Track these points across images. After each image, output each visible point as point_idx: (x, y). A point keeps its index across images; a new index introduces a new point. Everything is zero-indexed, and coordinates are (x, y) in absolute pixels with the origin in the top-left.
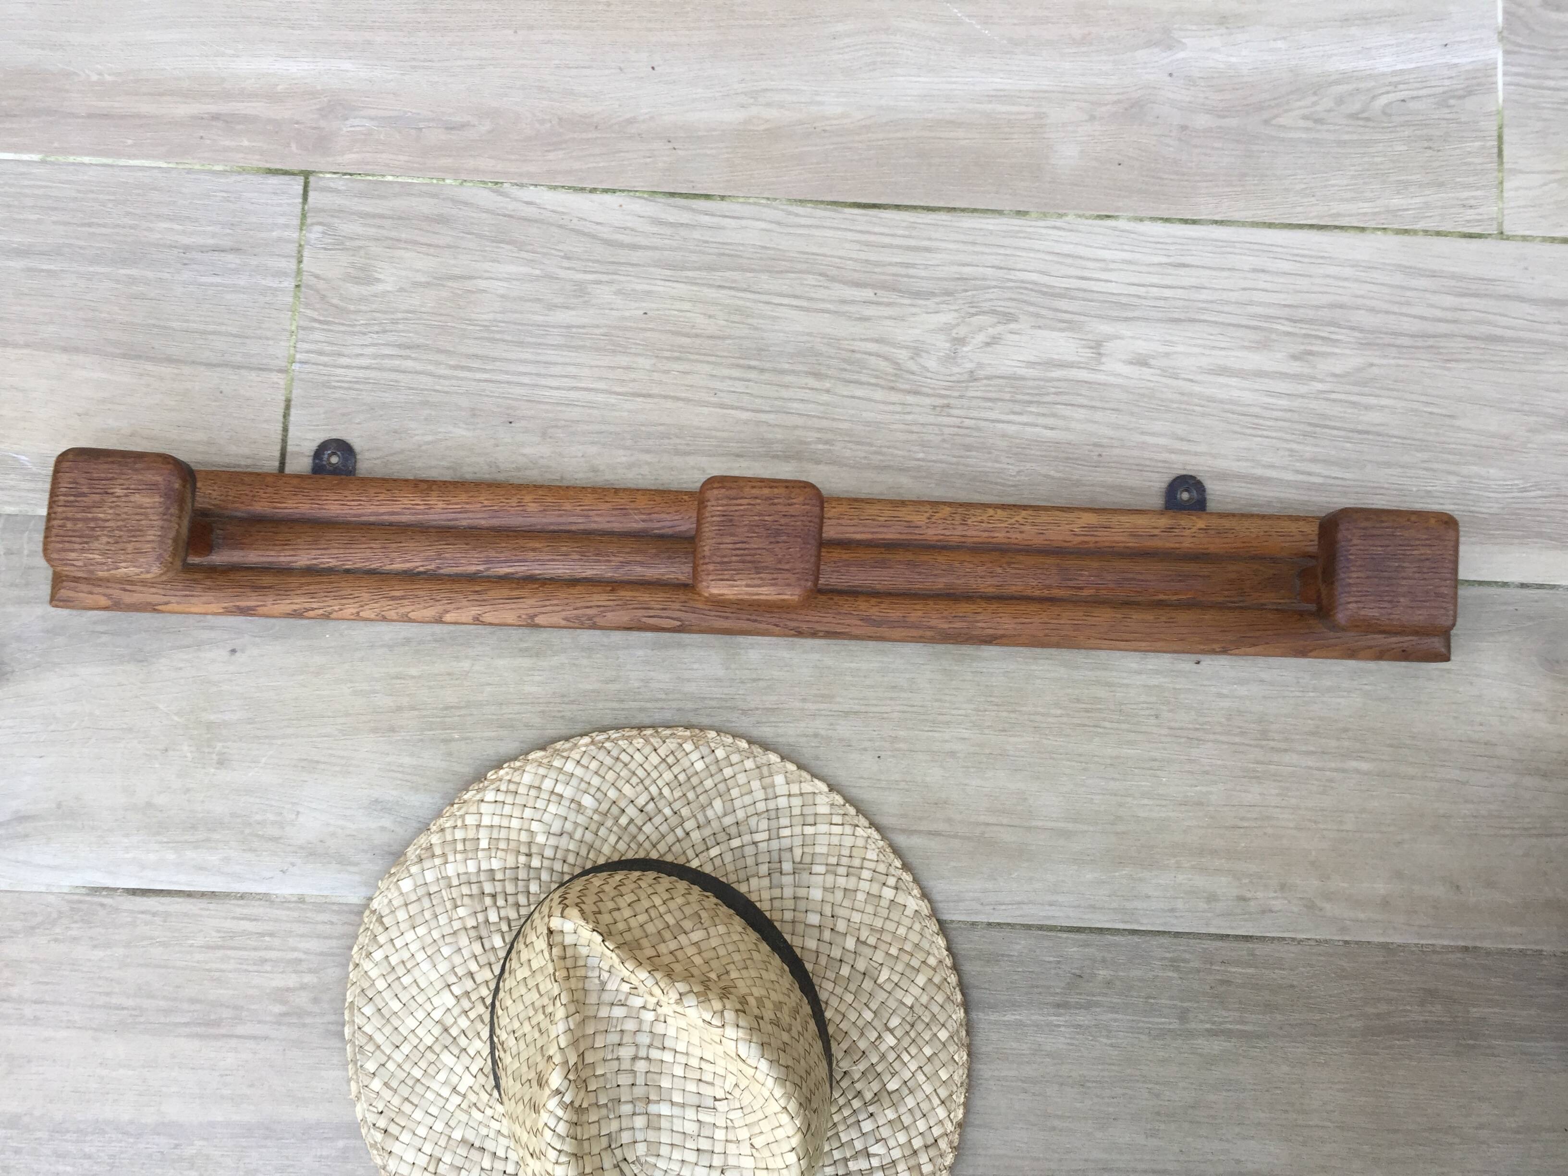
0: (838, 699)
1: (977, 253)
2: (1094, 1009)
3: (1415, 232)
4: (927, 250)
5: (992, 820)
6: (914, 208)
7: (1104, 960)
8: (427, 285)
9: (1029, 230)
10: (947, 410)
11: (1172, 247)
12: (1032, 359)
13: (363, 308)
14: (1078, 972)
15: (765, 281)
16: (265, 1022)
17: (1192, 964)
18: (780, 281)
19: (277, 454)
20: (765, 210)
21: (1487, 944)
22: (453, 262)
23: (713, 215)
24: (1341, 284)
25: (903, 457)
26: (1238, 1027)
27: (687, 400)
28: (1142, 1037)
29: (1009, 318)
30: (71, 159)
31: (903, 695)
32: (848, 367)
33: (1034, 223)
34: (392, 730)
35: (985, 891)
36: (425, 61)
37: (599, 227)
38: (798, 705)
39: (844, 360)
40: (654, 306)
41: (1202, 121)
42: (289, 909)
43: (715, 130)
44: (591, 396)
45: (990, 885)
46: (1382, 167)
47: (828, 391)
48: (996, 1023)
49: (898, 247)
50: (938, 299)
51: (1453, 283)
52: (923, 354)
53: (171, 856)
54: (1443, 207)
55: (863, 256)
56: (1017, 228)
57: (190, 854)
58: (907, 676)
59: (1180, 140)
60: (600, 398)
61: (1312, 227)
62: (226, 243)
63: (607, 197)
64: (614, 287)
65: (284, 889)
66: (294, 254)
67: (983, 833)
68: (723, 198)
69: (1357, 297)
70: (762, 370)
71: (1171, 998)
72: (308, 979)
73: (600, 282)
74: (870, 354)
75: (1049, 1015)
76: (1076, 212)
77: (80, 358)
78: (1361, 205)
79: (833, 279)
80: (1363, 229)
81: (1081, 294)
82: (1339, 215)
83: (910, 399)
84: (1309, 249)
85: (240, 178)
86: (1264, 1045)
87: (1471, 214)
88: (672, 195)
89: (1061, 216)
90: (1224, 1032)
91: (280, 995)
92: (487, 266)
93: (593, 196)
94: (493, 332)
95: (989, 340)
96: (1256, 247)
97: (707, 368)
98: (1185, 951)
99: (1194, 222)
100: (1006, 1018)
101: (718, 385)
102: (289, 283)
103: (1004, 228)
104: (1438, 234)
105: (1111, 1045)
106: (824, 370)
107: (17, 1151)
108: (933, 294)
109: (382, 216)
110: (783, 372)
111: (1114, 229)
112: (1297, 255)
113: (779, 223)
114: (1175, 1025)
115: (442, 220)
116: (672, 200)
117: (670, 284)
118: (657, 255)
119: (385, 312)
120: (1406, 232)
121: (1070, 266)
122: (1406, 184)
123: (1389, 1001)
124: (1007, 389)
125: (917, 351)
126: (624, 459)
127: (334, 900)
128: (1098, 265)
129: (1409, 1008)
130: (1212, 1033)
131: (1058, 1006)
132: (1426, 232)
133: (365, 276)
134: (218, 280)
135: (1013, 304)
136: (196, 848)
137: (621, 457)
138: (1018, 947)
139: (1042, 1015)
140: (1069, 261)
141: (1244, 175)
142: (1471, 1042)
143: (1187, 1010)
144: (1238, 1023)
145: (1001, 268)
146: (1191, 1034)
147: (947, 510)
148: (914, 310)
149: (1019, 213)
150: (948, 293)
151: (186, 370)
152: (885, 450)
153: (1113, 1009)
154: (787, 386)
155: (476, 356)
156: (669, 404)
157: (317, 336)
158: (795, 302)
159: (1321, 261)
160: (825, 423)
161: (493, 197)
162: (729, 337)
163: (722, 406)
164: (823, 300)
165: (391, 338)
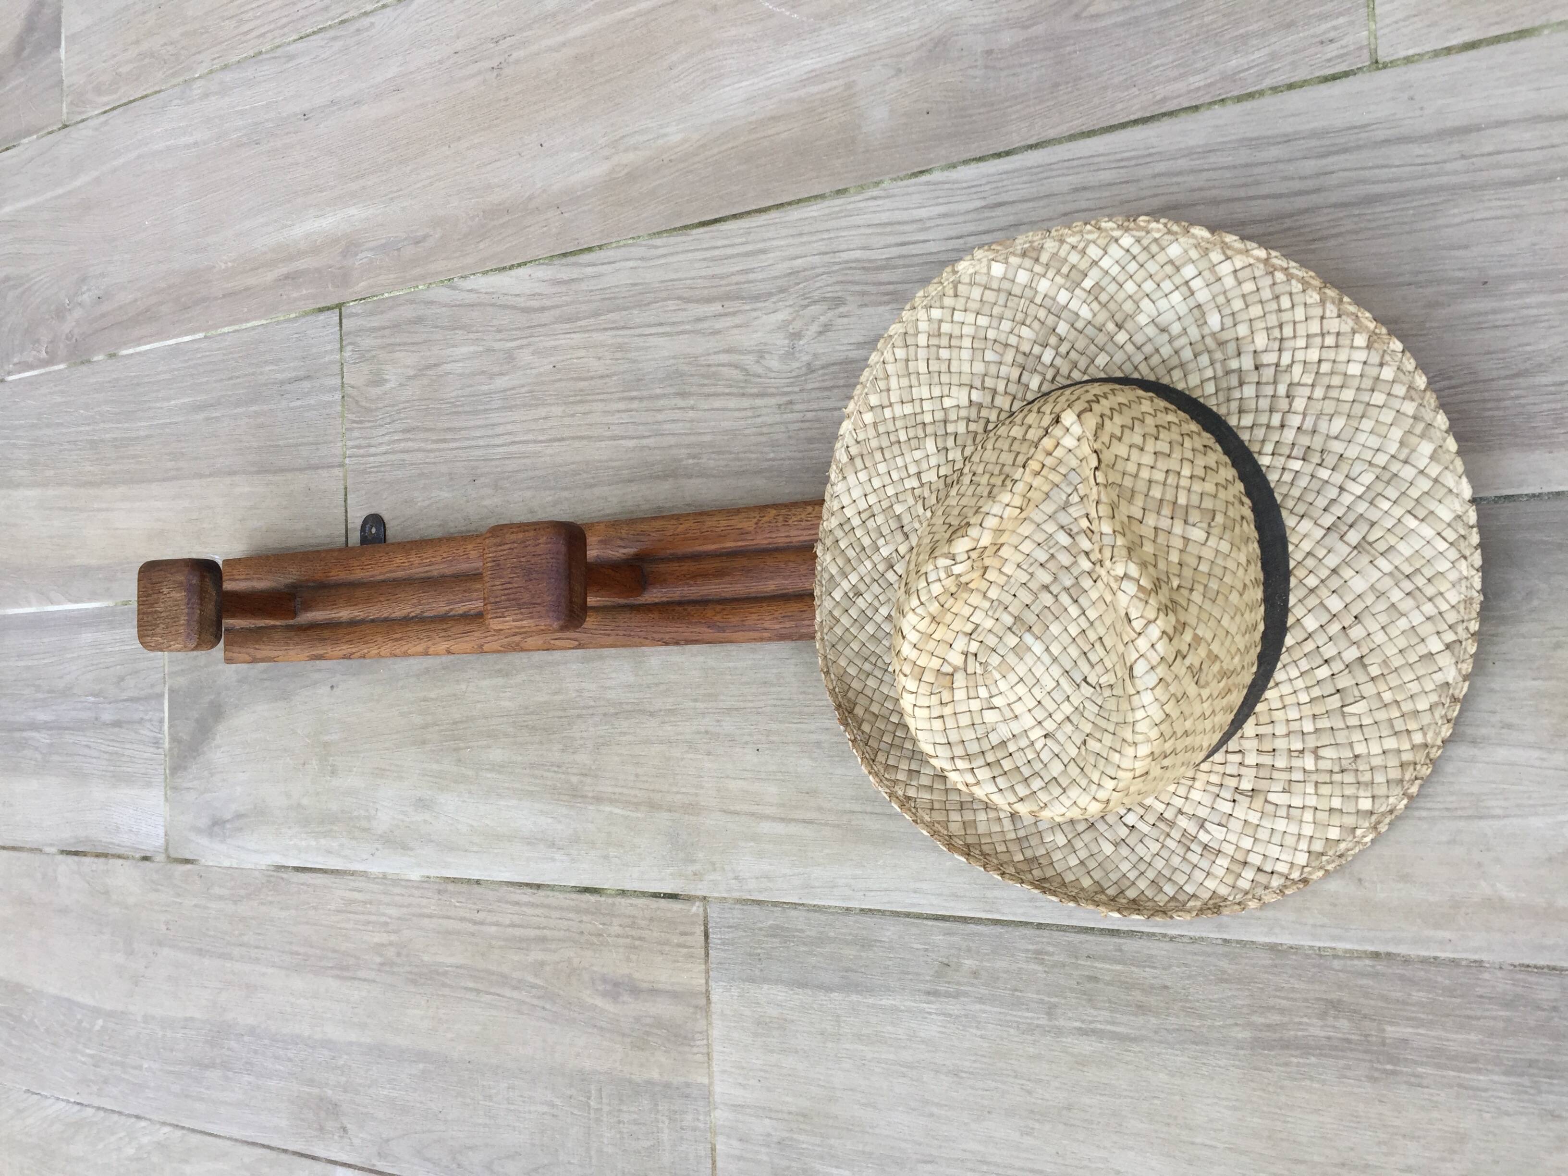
0: (722, 698)
1: (804, 244)
2: (962, 999)
3: (1261, 93)
4: (763, 251)
5: (857, 808)
6: (749, 213)
7: (969, 950)
8: (415, 377)
9: (849, 207)
10: (790, 406)
11: (987, 187)
12: (861, 339)
13: (380, 405)
14: (945, 961)
15: (637, 316)
16: (372, 969)
17: (1056, 958)
18: (648, 313)
19: (344, 531)
20: (633, 249)
21: (1402, 950)
22: (429, 354)
23: (594, 265)
24: (1175, 180)
25: (757, 459)
26: (1109, 1027)
27: (589, 438)
28: (1012, 1031)
29: (838, 302)
30: (219, 331)
31: (773, 689)
32: (706, 382)
33: (852, 199)
34: (424, 742)
35: (855, 877)
36: (398, 191)
37: (518, 299)
38: (692, 704)
39: (703, 376)
40: (560, 358)
41: (1007, 38)
42: (377, 883)
43: (588, 187)
44: (523, 448)
45: (859, 872)
46: (1215, 26)
47: (692, 408)
48: (873, 1006)
49: (738, 255)
50: (775, 299)
51: (1313, 143)
52: (767, 356)
53: (313, 843)
54: (1294, 52)
55: (710, 272)
56: (837, 209)
57: (323, 841)
58: (775, 671)
59: (986, 67)
60: (531, 448)
61: (1136, 122)
62: (301, 373)
63: (521, 271)
64: (531, 349)
65: (375, 868)
66: (338, 371)
67: (850, 821)
68: (600, 247)
69: (1193, 190)
70: (641, 399)
71: (1038, 992)
72: (393, 938)
73: (521, 347)
74: (723, 365)
75: (921, 1001)
76: (891, 176)
77: (237, 478)
78: (1191, 79)
79: (688, 300)
80: (1196, 108)
81: (901, 262)
82: (1164, 100)
83: (759, 402)
84: (1134, 150)
85: (304, 320)
86: (1138, 1049)
87: (1332, 50)
88: (565, 255)
89: (877, 184)
90: (1094, 1031)
91: (379, 948)
92: (448, 352)
93: (513, 273)
94: (458, 406)
95: (821, 329)
96: (1075, 163)
97: (600, 406)
98: (1048, 943)
99: (1008, 153)
100: (883, 1002)
101: (609, 419)
102: (338, 396)
103: (827, 211)
104: (1291, 87)
105: (981, 1037)
106: (687, 389)
107: (256, 1052)
108: (771, 294)
109: (384, 328)
110: (658, 397)
111: (928, 183)
112: (1122, 160)
113: (642, 259)
114: (1043, 1021)
115: (419, 320)
116: (564, 261)
117: (568, 336)
118: (557, 312)
119: (393, 405)
120: (1251, 96)
121: (891, 234)
122: (1244, 38)
123: (1282, 1011)
124: (842, 375)
125: (761, 354)
126: (550, 498)
127: (403, 877)
128: (915, 226)
129: (1305, 1020)
130: (1083, 1032)
131: (928, 993)
132: (1275, 90)
133: (378, 381)
134: (299, 403)
135: (838, 288)
136: (325, 837)
137: (548, 497)
138: (888, 933)
139: (915, 1002)
140: (888, 229)
141: (1056, 85)
142: (1389, 1067)
143: (1055, 1006)
144: (1108, 1022)
145: (827, 253)
146: (1059, 1032)
147: (773, 512)
148: (755, 314)
149: (840, 192)
150: (782, 290)
151: (289, 476)
152: (742, 455)
153: (981, 1000)
154: (659, 410)
155: (448, 429)
156: (577, 444)
157: (356, 434)
158: (661, 330)
159: (1148, 160)
160: (693, 439)
161: (450, 292)
162: (614, 374)
163: (614, 438)
164: (682, 323)
165: (398, 426)
